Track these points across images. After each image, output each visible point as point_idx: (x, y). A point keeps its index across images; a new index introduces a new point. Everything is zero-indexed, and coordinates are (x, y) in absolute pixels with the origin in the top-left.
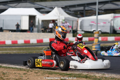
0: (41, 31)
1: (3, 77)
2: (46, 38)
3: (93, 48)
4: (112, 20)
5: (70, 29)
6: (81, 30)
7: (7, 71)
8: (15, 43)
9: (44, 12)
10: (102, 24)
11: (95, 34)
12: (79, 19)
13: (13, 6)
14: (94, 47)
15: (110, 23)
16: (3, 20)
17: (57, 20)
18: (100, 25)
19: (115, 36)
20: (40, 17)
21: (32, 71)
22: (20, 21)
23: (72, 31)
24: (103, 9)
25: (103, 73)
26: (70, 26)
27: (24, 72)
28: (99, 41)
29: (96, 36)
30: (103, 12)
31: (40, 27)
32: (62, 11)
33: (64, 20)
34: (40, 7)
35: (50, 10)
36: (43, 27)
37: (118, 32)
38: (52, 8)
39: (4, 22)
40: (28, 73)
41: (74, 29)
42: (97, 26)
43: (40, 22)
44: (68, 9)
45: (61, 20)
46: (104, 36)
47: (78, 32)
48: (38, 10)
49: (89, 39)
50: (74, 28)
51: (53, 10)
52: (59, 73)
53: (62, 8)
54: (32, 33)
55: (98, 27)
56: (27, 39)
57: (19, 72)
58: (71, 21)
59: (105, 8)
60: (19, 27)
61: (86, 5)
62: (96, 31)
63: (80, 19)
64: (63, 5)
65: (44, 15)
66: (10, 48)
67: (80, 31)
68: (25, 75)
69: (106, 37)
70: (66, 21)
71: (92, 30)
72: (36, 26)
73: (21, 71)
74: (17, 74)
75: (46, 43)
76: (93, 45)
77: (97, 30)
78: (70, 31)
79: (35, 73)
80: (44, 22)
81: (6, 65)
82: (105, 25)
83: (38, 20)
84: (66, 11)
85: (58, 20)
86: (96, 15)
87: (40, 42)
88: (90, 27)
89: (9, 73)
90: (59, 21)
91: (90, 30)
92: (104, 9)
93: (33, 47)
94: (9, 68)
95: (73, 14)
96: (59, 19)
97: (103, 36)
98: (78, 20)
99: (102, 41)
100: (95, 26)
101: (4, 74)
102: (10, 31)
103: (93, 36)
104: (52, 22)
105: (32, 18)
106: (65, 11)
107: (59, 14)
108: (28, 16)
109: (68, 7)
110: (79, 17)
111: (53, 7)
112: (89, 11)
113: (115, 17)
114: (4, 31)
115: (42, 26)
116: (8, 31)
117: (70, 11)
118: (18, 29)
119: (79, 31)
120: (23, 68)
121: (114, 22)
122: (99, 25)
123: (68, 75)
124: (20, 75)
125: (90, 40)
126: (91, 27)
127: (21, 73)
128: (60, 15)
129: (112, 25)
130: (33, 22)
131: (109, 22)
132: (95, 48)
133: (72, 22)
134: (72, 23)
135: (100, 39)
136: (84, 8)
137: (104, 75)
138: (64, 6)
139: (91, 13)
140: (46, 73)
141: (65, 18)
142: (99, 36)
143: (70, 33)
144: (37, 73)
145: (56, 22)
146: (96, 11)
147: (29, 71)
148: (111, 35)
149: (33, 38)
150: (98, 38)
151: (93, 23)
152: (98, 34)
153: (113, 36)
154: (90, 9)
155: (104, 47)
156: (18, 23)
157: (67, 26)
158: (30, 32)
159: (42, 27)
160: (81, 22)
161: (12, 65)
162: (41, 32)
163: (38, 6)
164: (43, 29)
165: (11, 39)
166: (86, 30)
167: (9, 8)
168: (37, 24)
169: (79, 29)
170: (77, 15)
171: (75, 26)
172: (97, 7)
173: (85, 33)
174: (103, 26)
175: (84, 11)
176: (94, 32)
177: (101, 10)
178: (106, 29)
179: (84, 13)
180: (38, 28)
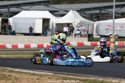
1: (15, 82)
5: (86, 33)
6: (97, 34)
7: (19, 76)
8: (27, 47)
9: (58, 15)
10: (119, 28)
11: (111, 38)
12: (95, 22)
13: (26, 9)
16: (16, 23)
17: (71, 24)
18: (117, 29)
20: (54, 21)
21: (46, 76)
22: (34, 24)
23: (87, 35)
24: (120, 13)
25: (120, 79)
26: (86, 30)
27: (38, 77)
28: (115, 46)
29: (112, 40)
30: (120, 15)
31: (54, 30)
32: (77, 14)
33: (80, 24)
34: (55, 10)
35: (65, 13)
36: (57, 31)
38: (67, 11)
39: (17, 25)
40: (42, 78)
41: (90, 33)
42: (114, 30)
43: (55, 26)
44: (84, 12)
45: (76, 24)
46: (121, 41)
47: (94, 36)
48: (53, 13)
50: (89, 31)
51: (68, 13)
52: (73, 79)
53: (78, 11)
54: (46, 37)
56: (41, 43)
57: (32, 77)
58: (86, 24)
59: (122, 12)
60: (33, 30)
61: (102, 8)
63: (96, 23)
65: (58, 18)
66: (23, 52)
68: (39, 80)
69: (123, 42)
70: (81, 24)
71: (108, 35)
72: (50, 29)
73: (34, 76)
74: (29, 79)
77: (114, 34)
78: (86, 35)
79: (49, 78)
80: (59, 26)
81: (19, 70)
82: (122, 29)
83: (52, 24)
84: (82, 14)
85: (73, 24)
86: (112, 19)
88: (106, 32)
89: (21, 78)
90: (74, 25)
91: (106, 35)
94: (22, 72)
95: (89, 17)
96: (74, 23)
97: (119, 41)
98: (94, 23)
99: (118, 46)
100: (111, 30)
101: (16, 79)
102: (23, 35)
103: (110, 41)
104: (66, 25)
105: (46, 21)
106: (80, 14)
107: (73, 18)
108: (41, 19)
109: (84, 11)
111: (68, 10)
112: (106, 15)
114: (17, 34)
115: (56, 29)
116: (21, 35)
117: (86, 14)
118: (31, 33)
120: (36, 73)
122: (115, 29)
123: (83, 80)
124: (33, 80)
127: (34, 78)
128: (75, 18)
130: (46, 26)
133: (87, 25)
134: (87, 27)
135: (117, 43)
136: (100, 12)
137: (121, 81)
138: (79, 9)
139: (108, 16)
140: (60, 79)
141: (80, 21)
142: (116, 40)
143: (85, 37)
144: (50, 78)
146: (112, 15)
147: (43, 77)
149: (46, 42)
150: (114, 43)
151: (109, 27)
154: (106, 12)
155: (120, 52)
156: (31, 26)
157: (82, 30)
158: (43, 36)
160: (97, 26)
161: (25, 70)
163: (52, 9)
164: (57, 33)
165: (23, 43)
166: (102, 34)
167: (22, 10)
168: (51, 27)
169: (94, 33)
170: (93, 18)
172: (114, 10)
173: (100, 37)
174: (120, 30)
175: (100, 14)
176: (111, 36)
177: (118, 14)
178: (123, 33)
179: (100, 16)
180: (52, 32)
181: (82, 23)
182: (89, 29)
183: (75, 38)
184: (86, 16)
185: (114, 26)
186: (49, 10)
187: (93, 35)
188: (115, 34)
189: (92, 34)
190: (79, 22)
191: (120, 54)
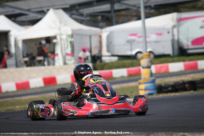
0: (22, 64)
2: (34, 78)
3: (141, 90)
4: (174, 27)
6: (109, 54)
9: (24, 21)
10: (154, 37)
11: (142, 58)
12: (104, 30)
14: (142, 86)
15: (170, 35)
17: (55, 37)
18: (151, 39)
19: (184, 61)
20: (19, 34)
23: (90, 58)
24: (152, 5)
28: (151, 75)
29: (144, 62)
30: (153, 11)
31: (21, 56)
32: (65, 16)
33: (72, 36)
34: (17, 12)
35: (39, 16)
36: (28, 56)
37: (190, 52)
38: (43, 13)
41: (95, 52)
42: (146, 42)
43: (20, 45)
44: (77, 11)
45: (64, 37)
46: (161, 63)
47: (103, 58)
48: (13, 19)
49: (128, 71)
50: (93, 50)
51: (44, 16)
53: (65, 10)
54: (5, 70)
55: (148, 45)
58: (86, 35)
59: (156, 4)
62: (145, 53)
63: (106, 32)
64: (67, 4)
65: (26, 28)
67: (109, 56)
69: (165, 65)
70: (75, 36)
71: (134, 53)
75: (36, 88)
76: (140, 84)
77: (146, 49)
78: (87, 58)
80: (29, 44)
82: (160, 38)
83: (16, 41)
85: (58, 37)
86: (139, 18)
87: (23, 87)
88: (128, 47)
90: (61, 39)
91: (129, 53)
92: (155, 6)
93: (9, 99)
95: (89, 20)
96: (61, 35)
97: (158, 63)
98: (101, 32)
99: (156, 73)
100: (139, 42)
103: (139, 65)
106: (71, 16)
107: (58, 24)
109: (77, 8)
110: (102, 28)
111: (45, 10)
112: (123, 13)
113: (180, 20)
115: (23, 53)
117: (82, 15)
119: (105, 56)
121: (178, 32)
122: (148, 39)
125: (130, 75)
126: (131, 45)
128: (62, 25)
129: (176, 38)
131: (169, 32)
132: (145, 90)
133: (88, 38)
135: (153, 68)
136: (112, 7)
138: (68, 6)
141: (73, 30)
142: (152, 63)
145: (54, 41)
148: (176, 59)
149: (6, 81)
150: (149, 67)
151: (133, 37)
152: (148, 60)
153: (179, 61)
154: (124, 7)
155: (163, 85)
159: (25, 55)
160: (108, 37)
162: (23, 67)
163: (11, 11)
164: (27, 59)
166: (120, 54)
168: (13, 50)
169: (105, 52)
170: (98, 22)
171: (95, 47)
174: (156, 42)
175: (112, 11)
176: (139, 56)
177: (149, 8)
178: (163, 47)
179: (112, 17)
180: (16, 59)
181: (77, 34)
182: (93, 46)
183: (66, 66)
184: (83, 18)
185: (145, 33)
186: (6, 14)
187: (102, 56)
188: (149, 50)
189: (99, 55)
190: (70, 33)
191: (163, 90)
